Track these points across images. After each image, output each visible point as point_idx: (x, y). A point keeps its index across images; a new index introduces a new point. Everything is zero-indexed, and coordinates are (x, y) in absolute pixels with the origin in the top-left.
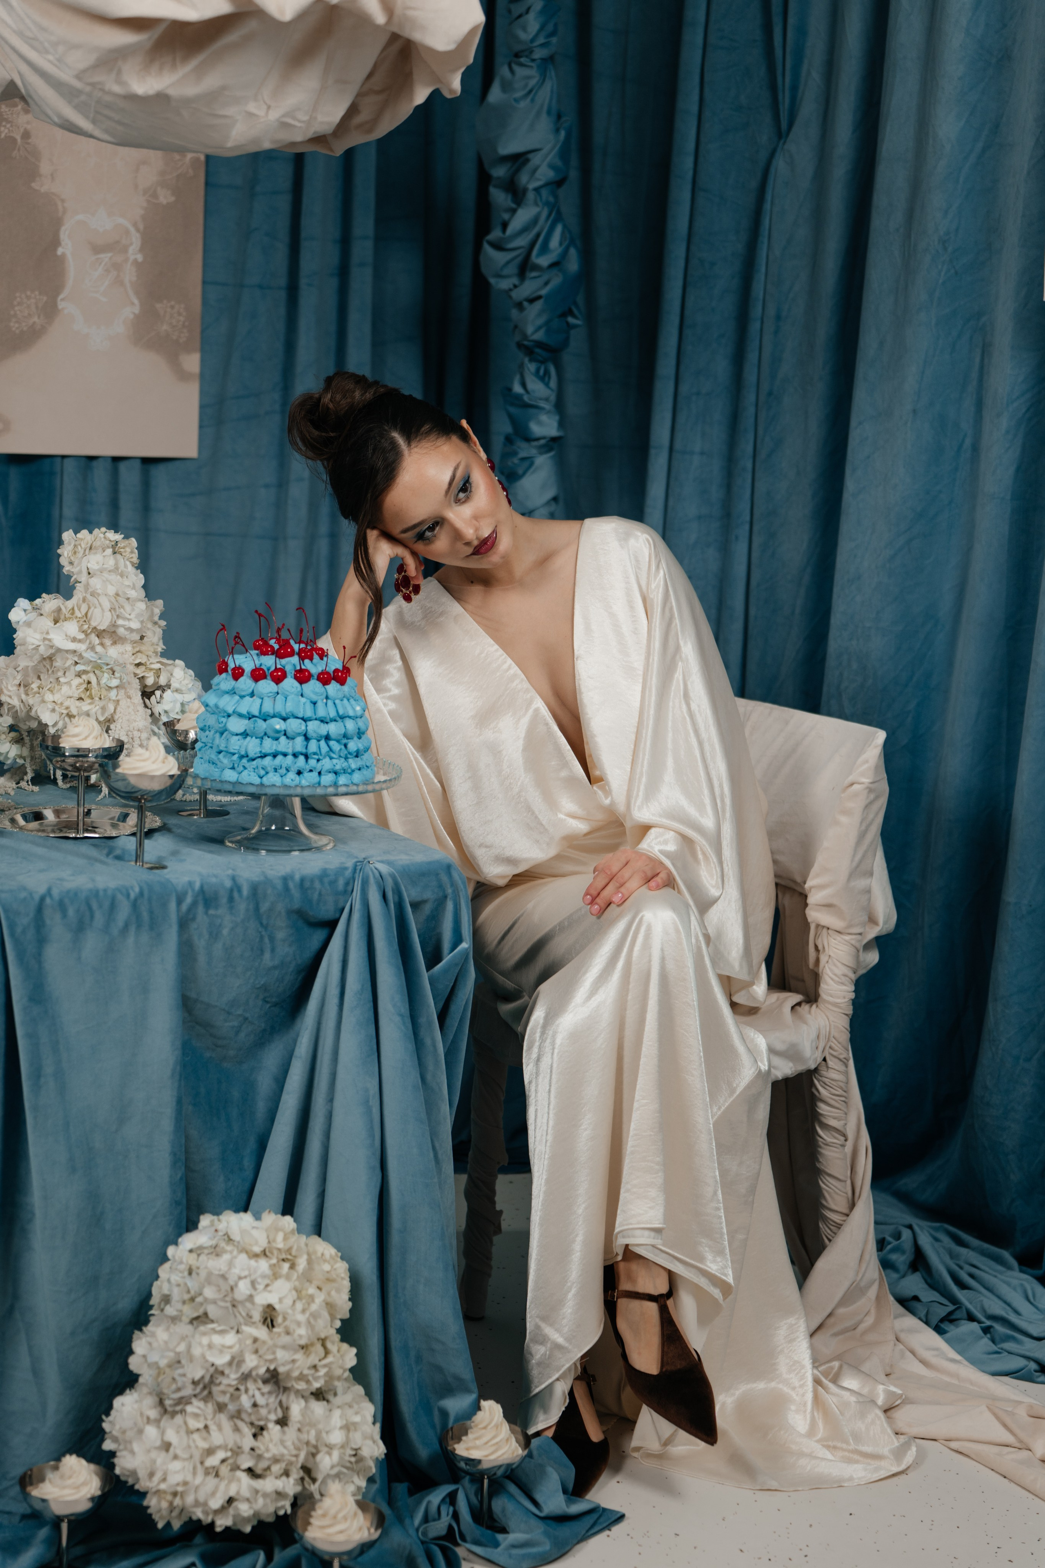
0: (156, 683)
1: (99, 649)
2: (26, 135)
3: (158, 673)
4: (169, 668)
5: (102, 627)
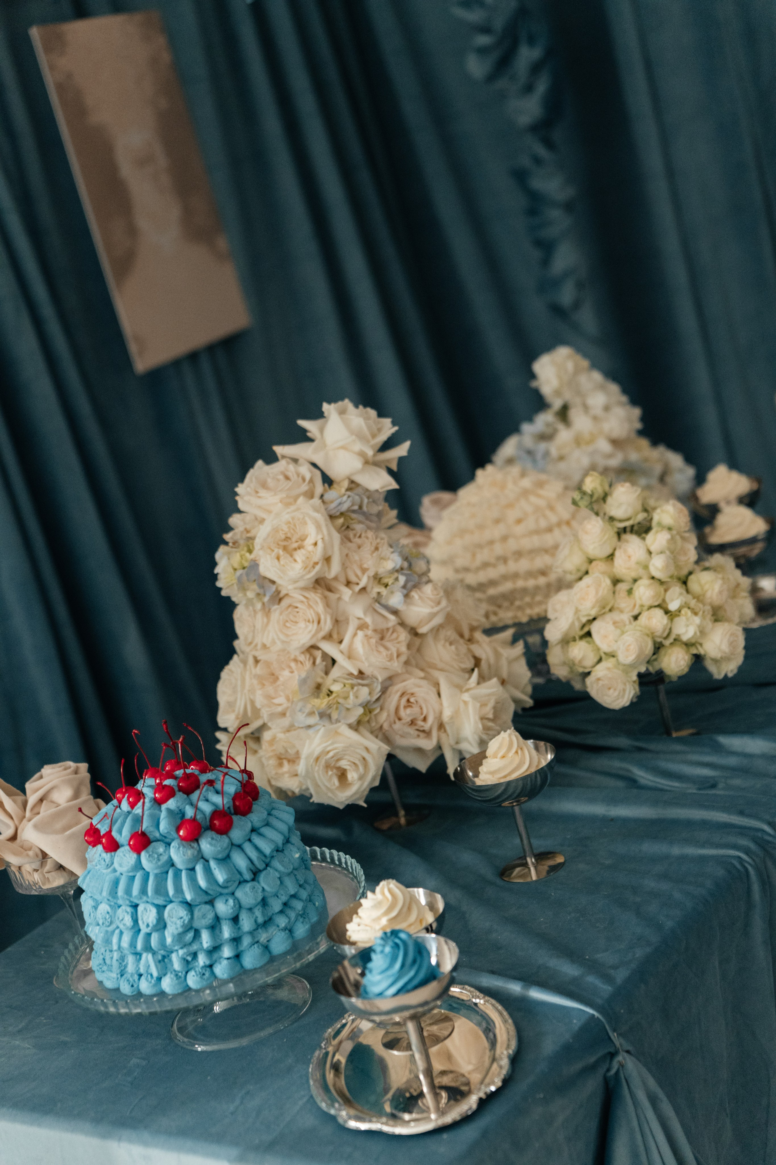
5: (622, 436)
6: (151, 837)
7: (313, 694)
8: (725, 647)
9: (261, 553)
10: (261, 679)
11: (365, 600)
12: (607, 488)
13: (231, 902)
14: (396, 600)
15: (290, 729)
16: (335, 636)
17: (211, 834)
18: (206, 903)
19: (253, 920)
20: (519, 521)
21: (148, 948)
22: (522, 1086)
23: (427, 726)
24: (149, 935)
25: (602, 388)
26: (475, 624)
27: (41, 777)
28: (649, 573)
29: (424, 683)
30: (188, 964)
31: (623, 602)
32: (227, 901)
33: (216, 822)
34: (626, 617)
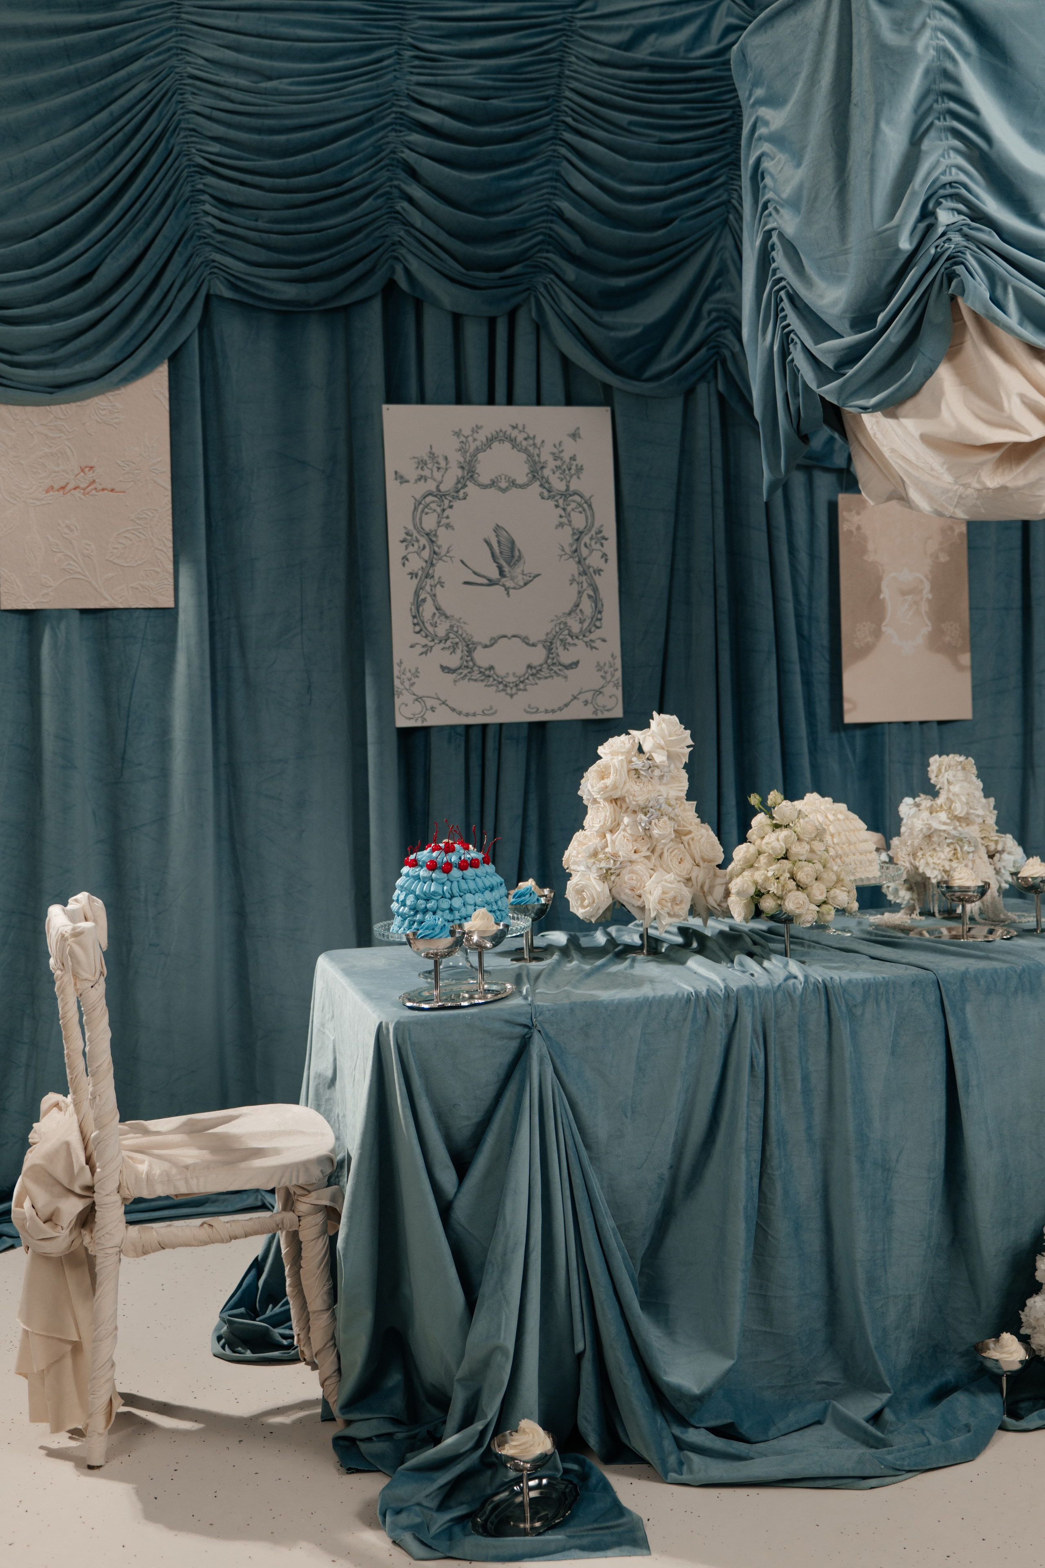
0: (996, 849)
1: (959, 828)
2: (859, 528)
3: (996, 842)
4: (1003, 839)
5: (961, 815)
23: (639, 893)
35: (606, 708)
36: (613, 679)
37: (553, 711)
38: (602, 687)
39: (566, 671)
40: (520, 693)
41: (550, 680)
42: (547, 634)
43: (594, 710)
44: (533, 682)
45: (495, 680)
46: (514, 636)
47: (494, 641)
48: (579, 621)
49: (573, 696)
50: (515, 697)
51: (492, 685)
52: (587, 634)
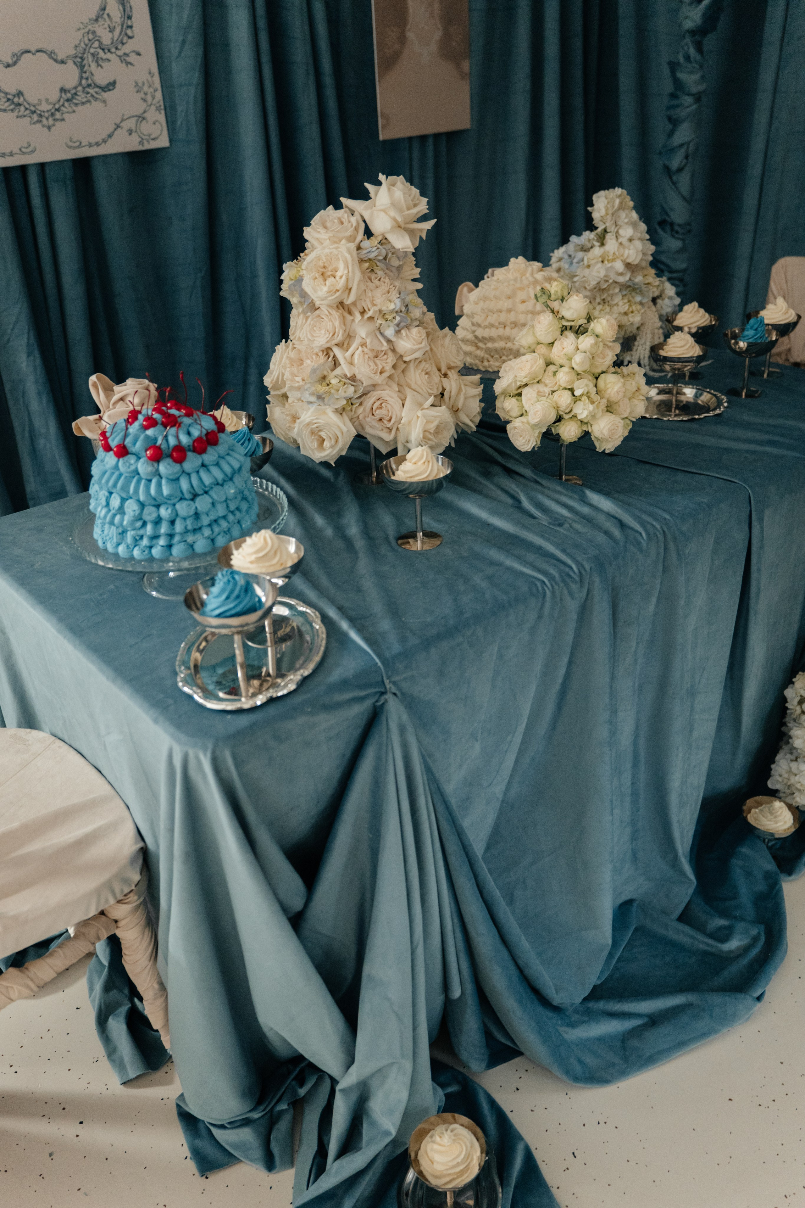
4: (661, 283)
5: (636, 263)
6: (130, 450)
7: (319, 381)
8: (605, 432)
9: (305, 272)
10: (292, 361)
11: (371, 326)
12: (565, 293)
13: (169, 511)
14: (390, 332)
15: (300, 400)
16: (345, 345)
17: (169, 460)
18: (154, 506)
19: (183, 527)
20: (523, 302)
21: (112, 523)
22: (298, 699)
23: (389, 425)
24: (114, 515)
25: (634, 225)
26: (452, 364)
27: (126, 385)
28: (571, 364)
29: (395, 395)
30: (137, 541)
31: (548, 379)
32: (167, 509)
33: (174, 454)
34: (547, 390)
35: (152, 137)
36: (155, 102)
37: (98, 144)
38: (145, 112)
39: (103, 93)
40: (57, 123)
41: (88, 105)
42: (76, 47)
43: (140, 139)
44: (70, 110)
45: (26, 109)
46: (39, 51)
47: (17, 58)
48: (108, 29)
49: (116, 124)
50: (53, 129)
51: (25, 116)
52: (120, 46)
